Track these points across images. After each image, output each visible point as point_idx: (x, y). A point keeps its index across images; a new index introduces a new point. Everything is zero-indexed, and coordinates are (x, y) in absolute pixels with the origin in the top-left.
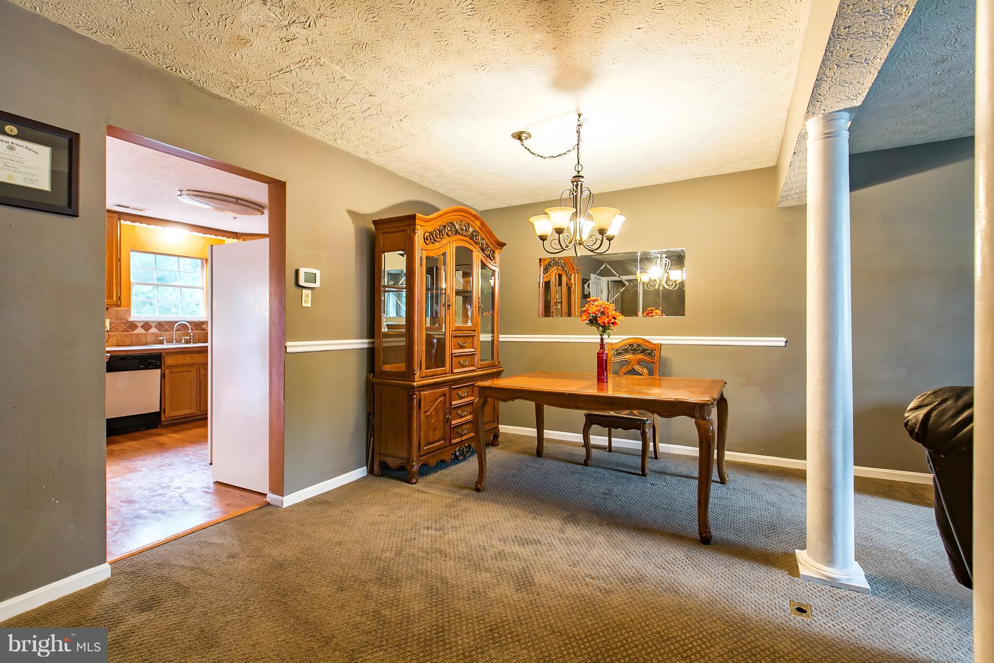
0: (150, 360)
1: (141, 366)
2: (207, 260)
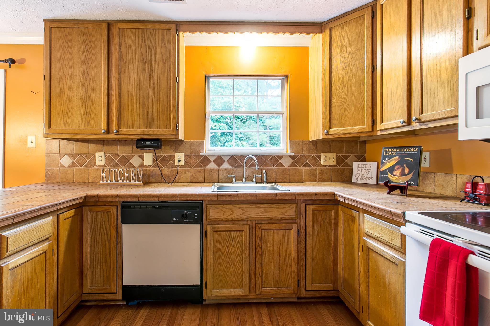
0: (185, 211)
1: (174, 219)
2: (287, 77)
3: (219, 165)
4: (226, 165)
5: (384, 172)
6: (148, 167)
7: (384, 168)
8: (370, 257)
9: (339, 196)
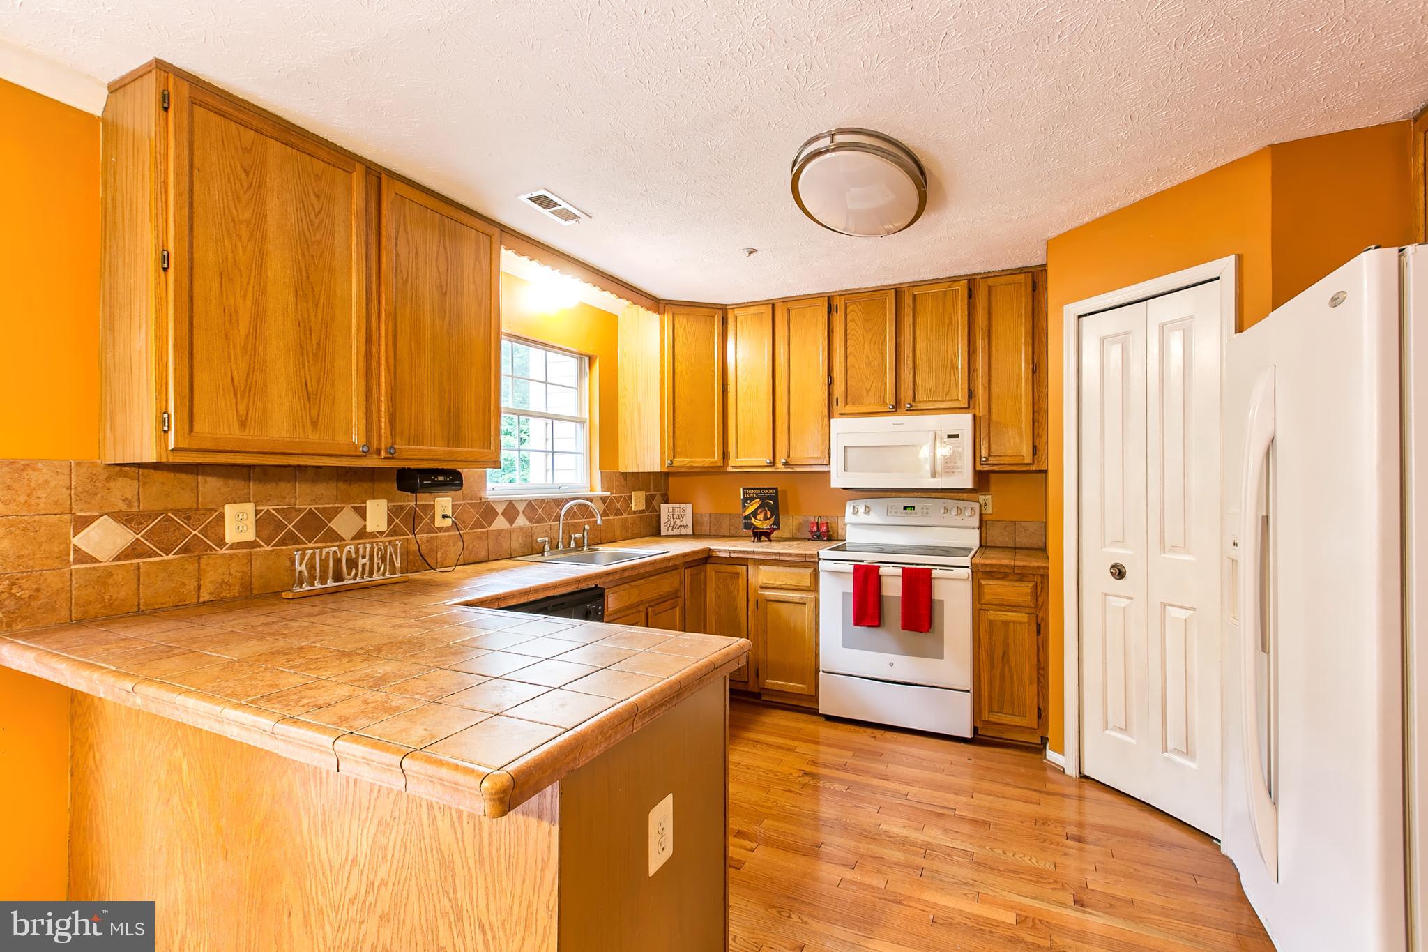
0: (588, 606)
2: (591, 359)
3: (511, 520)
4: (521, 521)
5: (747, 518)
6: (377, 537)
7: (747, 513)
8: (768, 610)
9: (720, 551)
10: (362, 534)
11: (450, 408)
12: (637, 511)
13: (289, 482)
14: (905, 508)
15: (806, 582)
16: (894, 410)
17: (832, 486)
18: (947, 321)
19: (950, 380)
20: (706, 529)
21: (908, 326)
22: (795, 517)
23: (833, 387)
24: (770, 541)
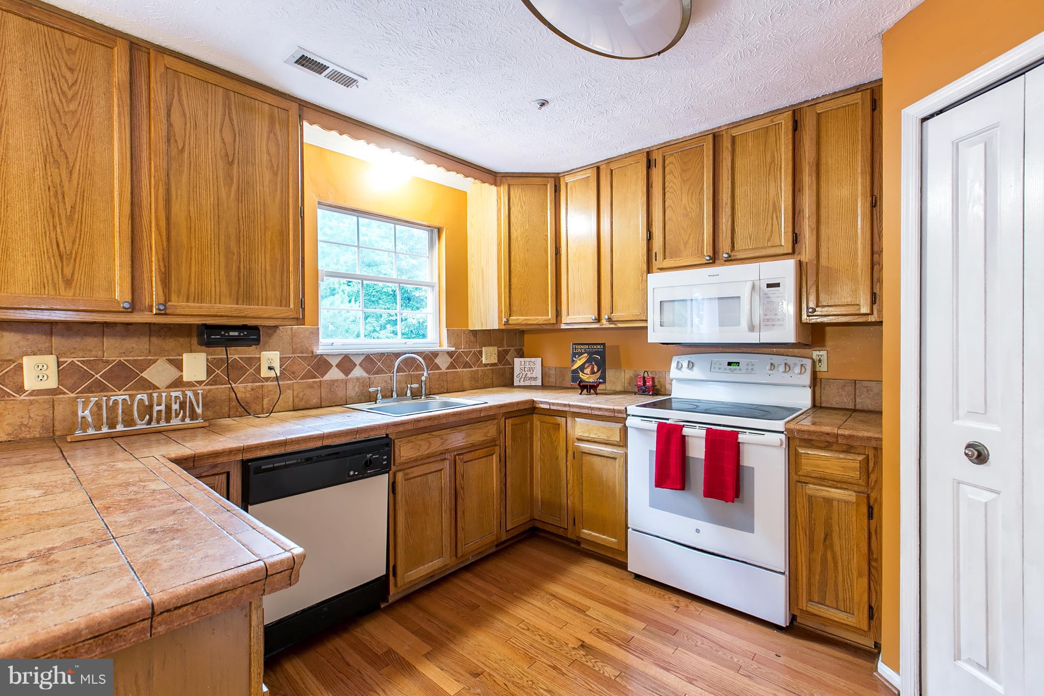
0: (368, 456)
1: (352, 473)
2: (440, 230)
3: (347, 372)
4: (358, 372)
5: (574, 371)
6: (196, 386)
7: (575, 367)
8: (584, 462)
9: (542, 402)
10: (178, 383)
11: (239, 267)
12: (488, 364)
13: (95, 337)
14: (729, 364)
15: (616, 438)
16: (711, 261)
17: (649, 342)
18: (769, 160)
19: (772, 225)
20: (552, 380)
21: (726, 170)
22: (627, 371)
23: (652, 242)
24: (597, 394)
